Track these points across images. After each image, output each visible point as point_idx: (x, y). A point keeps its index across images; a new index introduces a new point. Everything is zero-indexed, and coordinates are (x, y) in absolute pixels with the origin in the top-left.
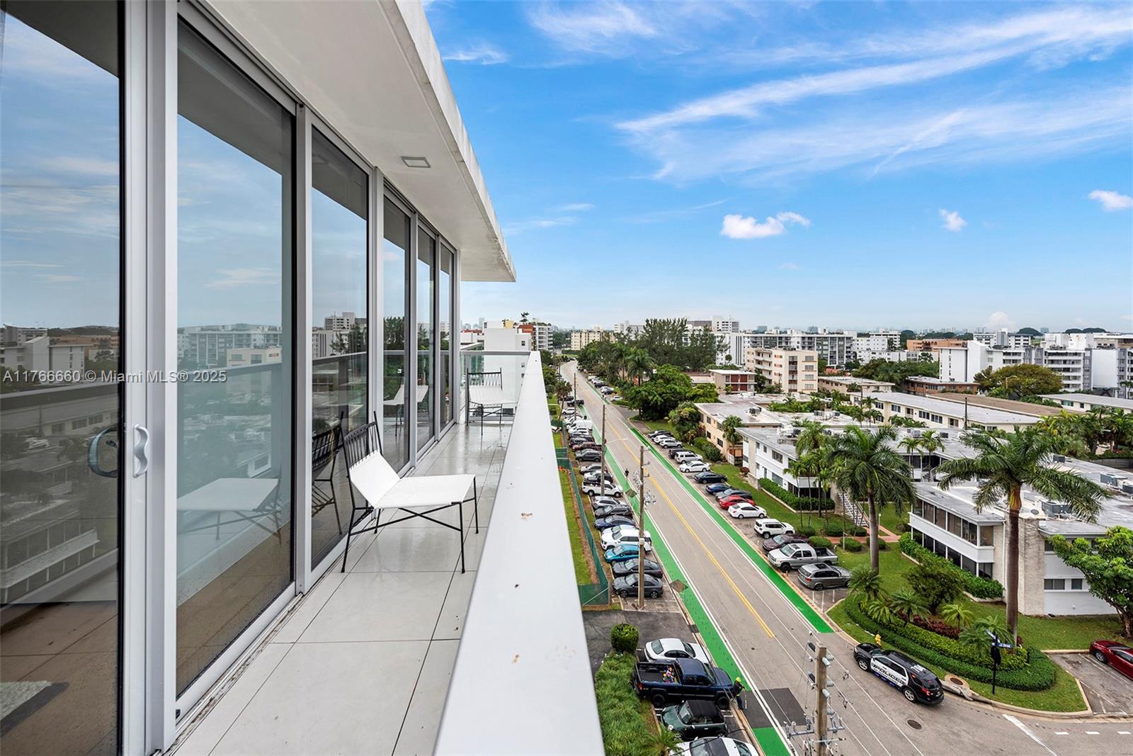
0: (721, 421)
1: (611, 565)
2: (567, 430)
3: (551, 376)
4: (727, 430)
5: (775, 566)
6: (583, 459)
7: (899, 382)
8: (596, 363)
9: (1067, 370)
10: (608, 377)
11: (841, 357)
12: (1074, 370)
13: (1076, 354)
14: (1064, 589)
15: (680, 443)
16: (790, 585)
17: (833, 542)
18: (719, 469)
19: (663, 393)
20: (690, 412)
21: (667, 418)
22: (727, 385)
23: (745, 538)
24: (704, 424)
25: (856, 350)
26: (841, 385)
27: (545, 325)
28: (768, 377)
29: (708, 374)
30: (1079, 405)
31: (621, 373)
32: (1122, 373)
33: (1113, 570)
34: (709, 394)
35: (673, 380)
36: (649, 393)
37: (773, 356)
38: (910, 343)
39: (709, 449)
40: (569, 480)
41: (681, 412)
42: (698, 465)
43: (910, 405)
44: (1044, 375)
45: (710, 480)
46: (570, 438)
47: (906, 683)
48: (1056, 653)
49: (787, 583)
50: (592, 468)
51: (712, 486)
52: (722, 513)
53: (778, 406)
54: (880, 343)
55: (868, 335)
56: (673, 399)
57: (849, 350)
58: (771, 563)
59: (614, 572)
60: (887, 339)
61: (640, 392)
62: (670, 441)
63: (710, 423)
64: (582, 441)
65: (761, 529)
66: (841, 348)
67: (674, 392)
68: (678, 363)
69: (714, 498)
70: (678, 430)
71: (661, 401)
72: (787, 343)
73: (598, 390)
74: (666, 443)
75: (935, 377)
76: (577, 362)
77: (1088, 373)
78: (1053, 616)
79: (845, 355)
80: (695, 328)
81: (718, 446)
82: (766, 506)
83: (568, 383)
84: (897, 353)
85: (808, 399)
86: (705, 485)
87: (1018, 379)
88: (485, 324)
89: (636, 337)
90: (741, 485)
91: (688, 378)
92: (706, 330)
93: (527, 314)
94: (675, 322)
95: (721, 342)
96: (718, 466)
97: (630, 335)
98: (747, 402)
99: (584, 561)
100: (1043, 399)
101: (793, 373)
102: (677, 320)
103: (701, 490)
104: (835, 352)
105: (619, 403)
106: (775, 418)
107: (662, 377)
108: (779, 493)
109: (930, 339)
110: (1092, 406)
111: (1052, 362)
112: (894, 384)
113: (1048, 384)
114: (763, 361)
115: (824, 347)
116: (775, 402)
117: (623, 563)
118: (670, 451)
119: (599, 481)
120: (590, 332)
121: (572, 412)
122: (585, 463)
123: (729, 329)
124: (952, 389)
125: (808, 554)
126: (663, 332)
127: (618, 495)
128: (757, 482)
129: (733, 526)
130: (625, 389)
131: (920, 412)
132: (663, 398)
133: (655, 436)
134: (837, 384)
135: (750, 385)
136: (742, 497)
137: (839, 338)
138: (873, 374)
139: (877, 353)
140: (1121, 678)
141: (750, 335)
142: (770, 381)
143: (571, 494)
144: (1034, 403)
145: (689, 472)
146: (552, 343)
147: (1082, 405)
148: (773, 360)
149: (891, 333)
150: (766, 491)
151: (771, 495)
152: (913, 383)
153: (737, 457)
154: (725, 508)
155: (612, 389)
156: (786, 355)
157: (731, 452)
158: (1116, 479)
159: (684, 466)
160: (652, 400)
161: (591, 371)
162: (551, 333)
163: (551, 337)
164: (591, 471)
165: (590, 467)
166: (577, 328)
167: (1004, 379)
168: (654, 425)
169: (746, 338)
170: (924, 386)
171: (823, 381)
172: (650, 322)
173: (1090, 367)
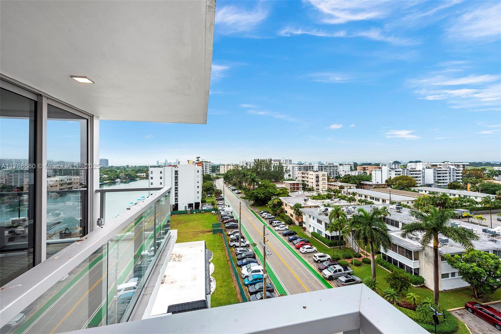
0: (292, 205)
1: (248, 287)
2: (220, 213)
3: (212, 186)
4: (295, 210)
5: (326, 278)
6: (229, 228)
7: (358, 184)
8: (232, 180)
9: (417, 177)
10: (238, 186)
11: (333, 174)
12: (419, 177)
13: (419, 171)
14: (448, 277)
15: (273, 216)
17: (348, 262)
18: (292, 229)
19: (264, 193)
20: (277, 201)
21: (267, 205)
22: (291, 188)
23: (309, 264)
24: (284, 207)
25: (339, 171)
26: (336, 186)
27: (208, 162)
28: (307, 184)
29: (282, 183)
30: (424, 191)
31: (244, 184)
32: (435, 178)
33: (473, 270)
34: (284, 193)
35: (268, 186)
36: (258, 193)
37: (309, 174)
38: (358, 167)
39: (287, 219)
40: (222, 240)
41: (273, 202)
42: (283, 227)
43: (366, 194)
44: (410, 179)
45: (290, 234)
46: (222, 217)
48: (453, 311)
49: (332, 286)
50: (234, 233)
51: (291, 237)
52: (297, 251)
53: (315, 197)
54: (347, 168)
55: (342, 165)
56: (269, 195)
57: (336, 171)
58: (323, 277)
59: (249, 291)
60: (350, 166)
61: (254, 193)
62: (269, 216)
63: (287, 206)
64: (228, 219)
65: (316, 259)
66: (333, 170)
67: (269, 192)
68: (270, 179)
69: (292, 244)
70: (272, 210)
71: (263, 197)
72: (312, 168)
73: (234, 192)
74: (267, 217)
75: (370, 181)
76: (223, 179)
77: (424, 178)
78: (445, 291)
79: (335, 173)
80: (275, 163)
81: (291, 217)
82: (316, 245)
83: (220, 190)
84: (354, 172)
85: (326, 193)
86: (288, 237)
87: (401, 181)
88: (179, 162)
89: (250, 167)
90: (304, 236)
91: (275, 185)
92: (280, 164)
93: (199, 157)
95: (286, 169)
96: (292, 226)
97: (247, 166)
98: (301, 196)
99: (233, 286)
100: (412, 189)
101: (317, 181)
102: (268, 159)
103: (285, 240)
104: (331, 172)
105: (244, 198)
106: (314, 203)
107: (263, 185)
108: (321, 239)
109: (365, 166)
110: (429, 191)
111: (412, 174)
112: (356, 185)
113: (412, 183)
114: (305, 177)
115: (327, 170)
116: (313, 195)
117: (253, 286)
118: (270, 221)
119: (238, 239)
120: (229, 165)
121: (222, 203)
122: (229, 230)
123: (288, 163)
124: (378, 186)
125: (340, 271)
126: (262, 164)
127: (248, 246)
128: (310, 234)
129: (303, 258)
130: (247, 191)
131: (370, 197)
132: (264, 195)
133: (262, 213)
134: (334, 186)
135: (300, 187)
136: (305, 242)
137: (333, 166)
138: (348, 181)
139: (347, 172)
140: (481, 320)
141: (297, 165)
142: (308, 185)
143: (224, 247)
144: (409, 191)
145: (279, 231)
146: (211, 170)
147: (426, 191)
148: (309, 176)
149: (350, 164)
150: (315, 238)
151: (317, 240)
152: (363, 184)
153: (300, 222)
154: (298, 248)
155: (240, 191)
156: (315, 174)
157: (297, 220)
158: (457, 224)
159: (277, 228)
160: (260, 196)
161: (229, 183)
162: (211, 166)
163: (210, 168)
164: (233, 234)
165: (233, 232)
166: (222, 164)
167: (396, 182)
168: (260, 208)
169: (296, 167)
170: (367, 186)
171: (329, 184)
172: (256, 160)
173: (424, 176)
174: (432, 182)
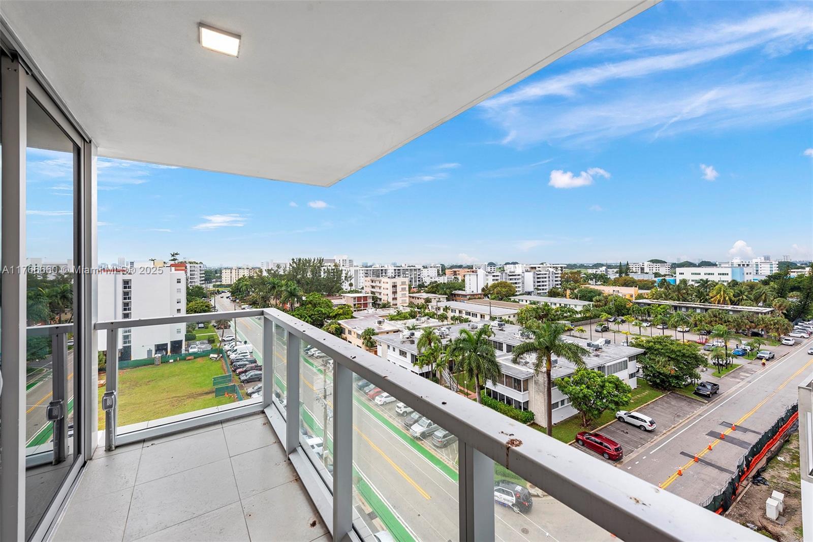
0: (360, 332)
2: (228, 356)
3: (207, 308)
4: (365, 339)
5: (416, 437)
6: (248, 381)
7: (449, 294)
8: (248, 294)
9: (516, 283)
10: (260, 305)
11: (415, 281)
12: (519, 283)
13: (519, 275)
14: (559, 407)
16: (427, 449)
19: (312, 315)
20: (335, 328)
22: (355, 305)
23: (390, 420)
24: (346, 335)
25: (422, 277)
26: (420, 299)
27: (197, 263)
28: (379, 297)
29: (341, 297)
30: (525, 301)
31: (272, 302)
32: (534, 284)
33: (583, 393)
34: (346, 313)
35: (319, 304)
36: (301, 316)
37: (382, 282)
38: (447, 271)
41: (328, 329)
43: (461, 308)
44: (509, 286)
46: (232, 363)
47: (514, 502)
49: (426, 448)
52: (371, 404)
53: (393, 317)
54: (433, 272)
55: (427, 268)
56: (320, 318)
57: (419, 276)
58: (413, 436)
60: (436, 270)
62: (321, 353)
63: (351, 334)
64: (246, 365)
65: (401, 410)
66: (415, 275)
67: (321, 313)
68: (320, 291)
69: (364, 393)
71: (311, 321)
72: (386, 273)
75: (463, 290)
76: (228, 294)
77: (523, 284)
78: (556, 424)
79: (418, 280)
80: (326, 264)
84: (442, 278)
85: (408, 310)
87: (499, 289)
88: (131, 263)
89: (284, 272)
91: (330, 302)
92: (335, 266)
93: (177, 254)
94: (314, 260)
95: (346, 274)
97: (279, 270)
98: (373, 316)
100: (511, 299)
101: (395, 293)
102: (316, 259)
104: (412, 278)
106: (393, 326)
107: (310, 302)
109: (455, 270)
110: (530, 301)
111: (511, 279)
112: (447, 296)
113: (511, 291)
114: (376, 286)
115: (407, 276)
116: (391, 314)
120: (240, 269)
121: (231, 338)
122: (249, 384)
123: (347, 265)
124: (473, 297)
126: (306, 267)
129: (381, 413)
131: (466, 312)
132: (312, 319)
134: (418, 298)
135: (369, 303)
137: (414, 269)
138: (436, 290)
139: (433, 278)
141: (362, 269)
142: (381, 299)
144: (509, 302)
146: (203, 279)
148: (382, 285)
149: (437, 266)
152: (455, 295)
154: (372, 399)
156: (390, 282)
161: (243, 301)
162: (202, 270)
163: (202, 274)
164: (258, 392)
165: (256, 388)
166: (226, 266)
167: (494, 290)
169: (361, 271)
170: (460, 296)
171: (412, 297)
172: (295, 261)
173: (524, 281)
174: (531, 289)
